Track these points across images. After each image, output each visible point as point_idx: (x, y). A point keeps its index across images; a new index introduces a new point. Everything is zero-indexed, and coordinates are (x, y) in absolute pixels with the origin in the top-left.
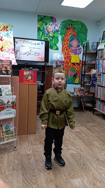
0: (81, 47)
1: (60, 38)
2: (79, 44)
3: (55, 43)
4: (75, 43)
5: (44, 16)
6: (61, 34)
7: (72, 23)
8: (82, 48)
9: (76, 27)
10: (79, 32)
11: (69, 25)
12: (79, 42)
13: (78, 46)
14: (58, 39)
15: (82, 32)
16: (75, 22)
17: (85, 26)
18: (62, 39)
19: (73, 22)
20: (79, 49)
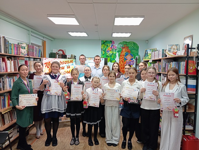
0: (134, 59)
1: (117, 54)
2: (132, 57)
3: (113, 58)
4: (129, 57)
5: (106, 41)
6: (118, 52)
7: (127, 44)
8: (135, 61)
9: (129, 46)
10: (132, 49)
11: (124, 45)
12: (132, 56)
13: (132, 59)
14: (116, 55)
15: (134, 49)
16: (129, 42)
17: (137, 45)
18: (119, 55)
19: (127, 42)
20: (132, 61)
